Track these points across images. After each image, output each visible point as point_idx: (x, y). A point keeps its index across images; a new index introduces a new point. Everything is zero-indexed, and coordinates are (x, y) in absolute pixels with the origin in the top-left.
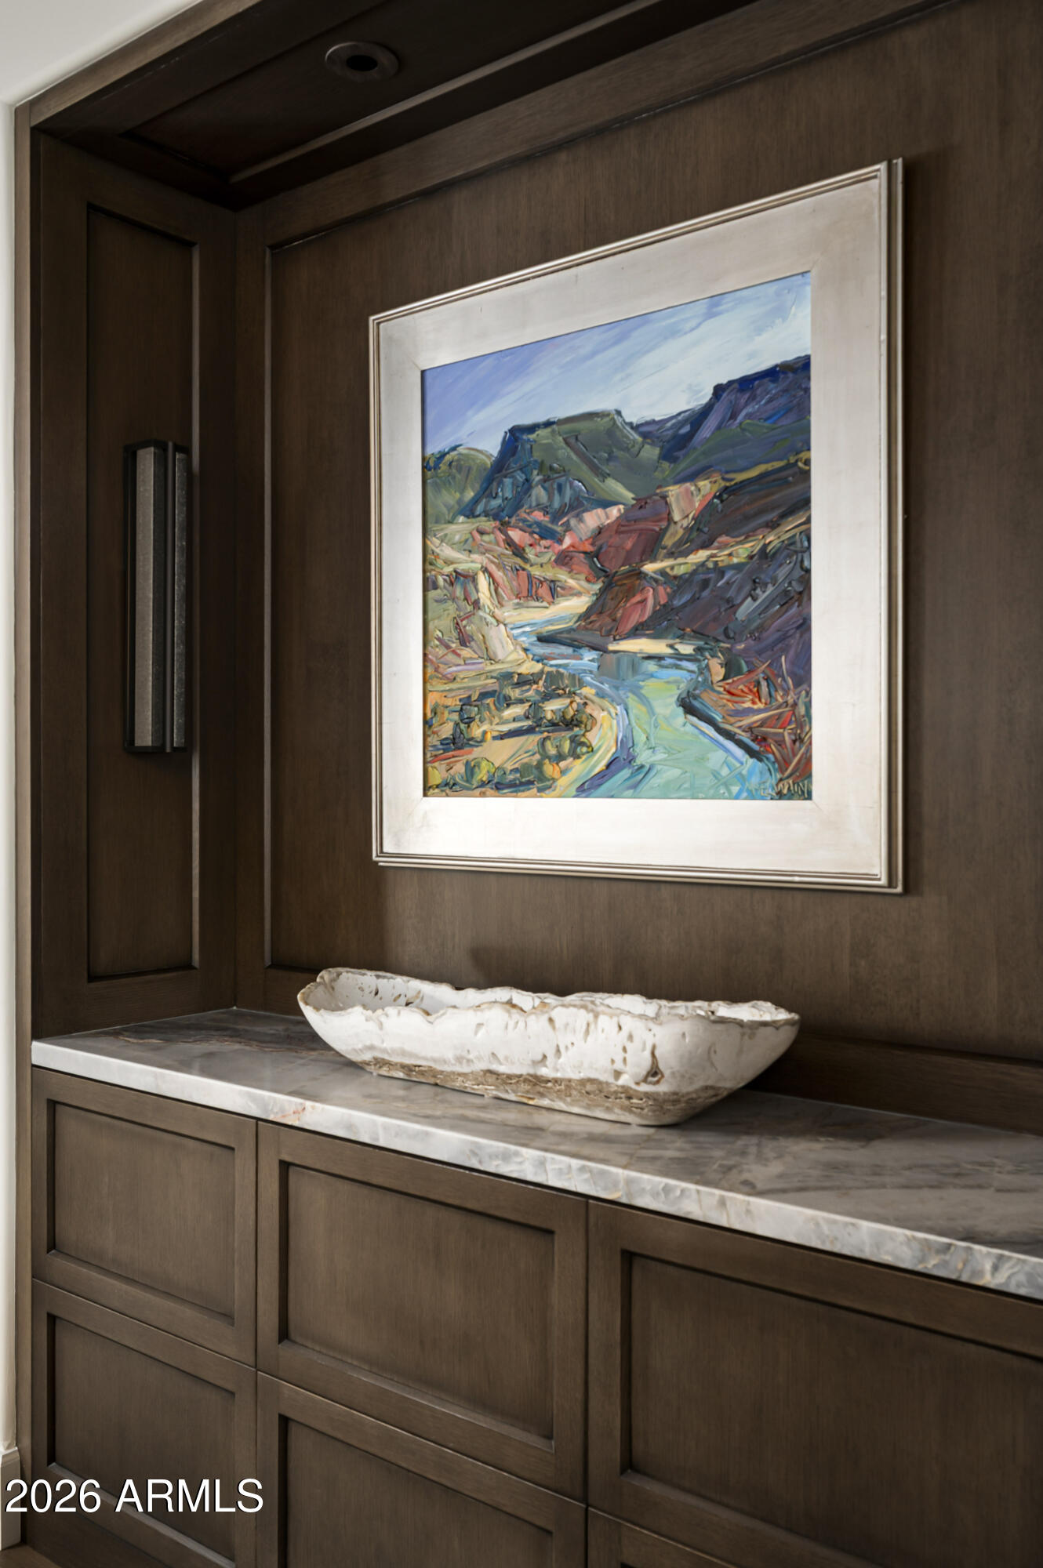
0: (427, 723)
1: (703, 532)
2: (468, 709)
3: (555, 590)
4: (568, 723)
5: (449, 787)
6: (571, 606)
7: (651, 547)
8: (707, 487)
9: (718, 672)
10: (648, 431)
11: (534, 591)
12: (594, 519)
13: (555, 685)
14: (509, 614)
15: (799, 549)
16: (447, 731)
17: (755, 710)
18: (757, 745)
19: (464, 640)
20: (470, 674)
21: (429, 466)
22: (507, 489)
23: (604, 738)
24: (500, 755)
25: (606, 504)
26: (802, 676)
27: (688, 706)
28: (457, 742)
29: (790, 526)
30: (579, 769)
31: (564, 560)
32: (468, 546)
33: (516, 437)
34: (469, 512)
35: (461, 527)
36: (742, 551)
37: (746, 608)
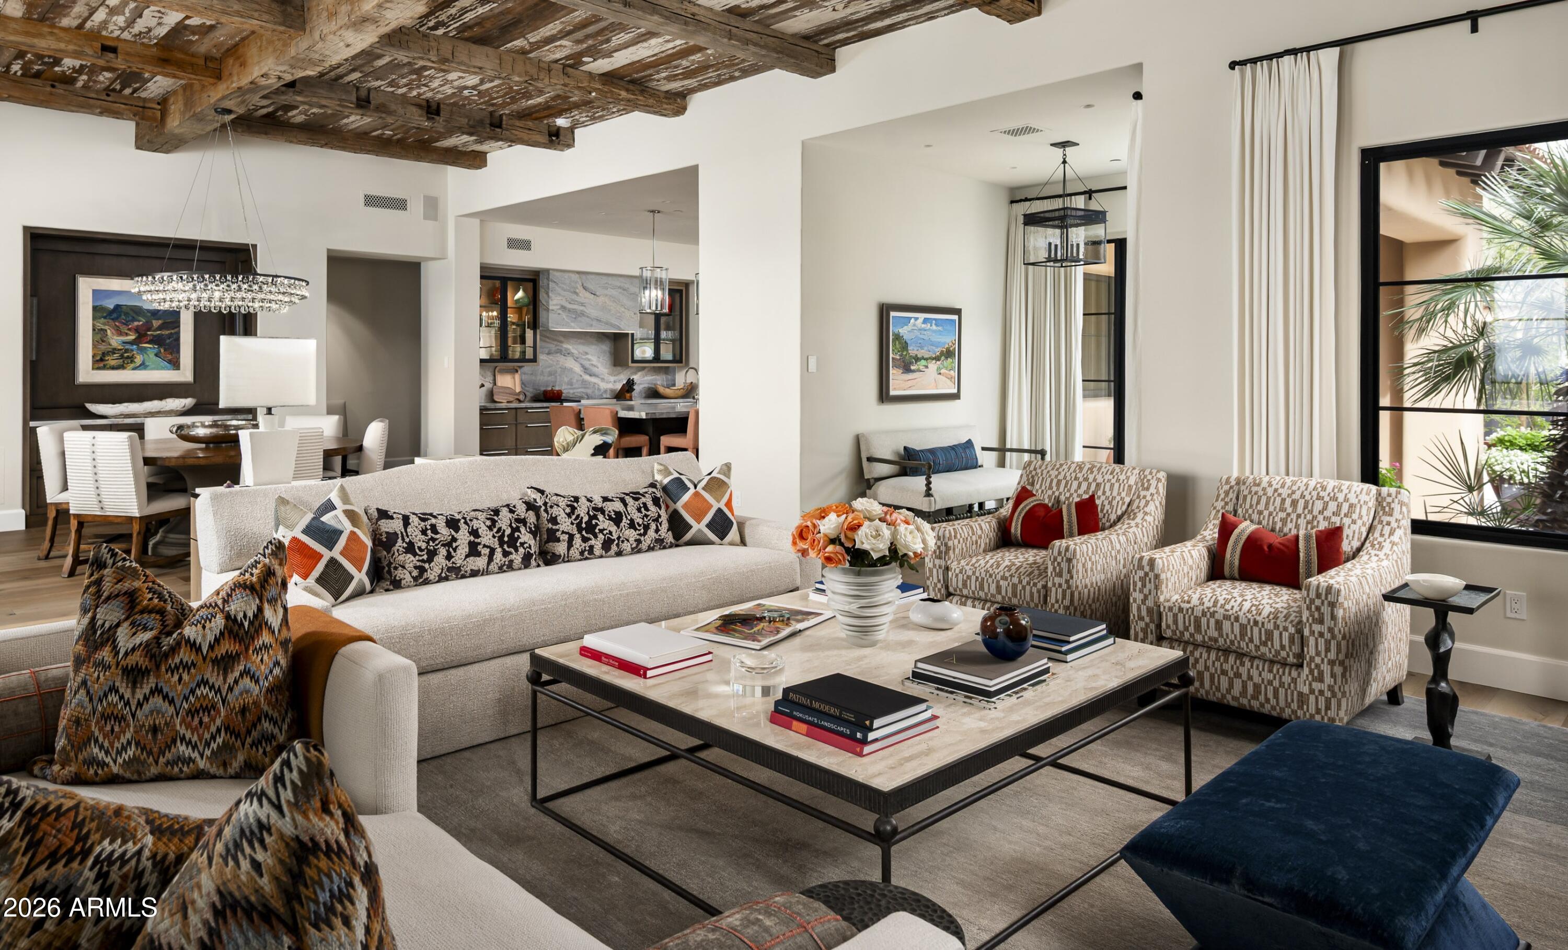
0: (93, 357)
1: (160, 328)
2: (104, 354)
3: (127, 334)
4: (128, 357)
5: (99, 368)
6: (132, 337)
7: (149, 330)
8: (160, 322)
9: (162, 350)
10: (148, 311)
11: (120, 333)
12: (136, 323)
13: (126, 351)
14: (115, 337)
15: (178, 333)
16: (98, 358)
17: (170, 357)
18: (170, 362)
19: (103, 341)
20: (103, 347)
21: (95, 309)
22: (115, 315)
23: (139, 359)
24: (113, 363)
25: (139, 321)
26: (178, 352)
27: (156, 355)
28: (102, 360)
29: (176, 330)
30: (132, 365)
31: (129, 329)
32: (104, 324)
33: (118, 307)
34: (105, 318)
35: (103, 320)
36: (167, 332)
37: (168, 341)
